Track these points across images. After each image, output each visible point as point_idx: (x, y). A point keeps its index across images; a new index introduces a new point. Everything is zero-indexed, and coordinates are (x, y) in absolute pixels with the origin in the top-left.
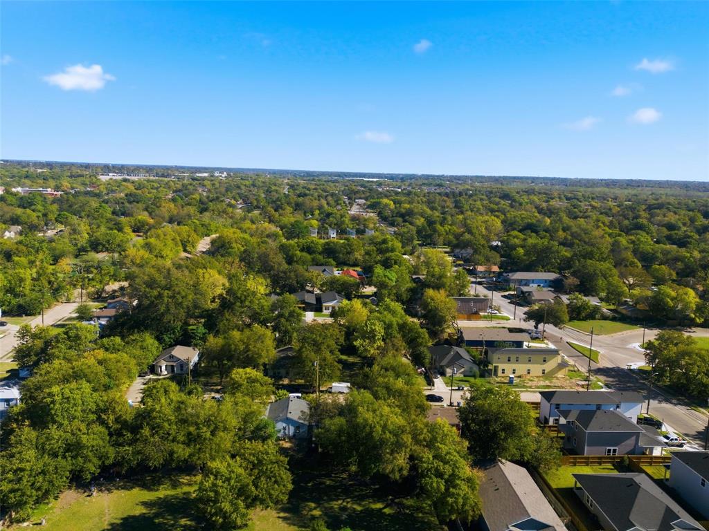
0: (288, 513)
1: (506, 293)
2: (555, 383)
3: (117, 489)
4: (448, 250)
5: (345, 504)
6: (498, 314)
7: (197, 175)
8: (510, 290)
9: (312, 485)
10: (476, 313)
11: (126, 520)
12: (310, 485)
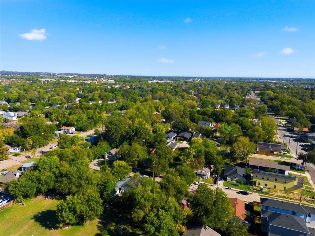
0: (102, 225)
1: (304, 144)
2: (290, 196)
3: (55, 199)
4: (287, 118)
5: (127, 227)
6: (287, 154)
7: (188, 80)
8: (307, 142)
9: (121, 216)
10: (272, 152)
11: (48, 211)
12: (120, 215)
